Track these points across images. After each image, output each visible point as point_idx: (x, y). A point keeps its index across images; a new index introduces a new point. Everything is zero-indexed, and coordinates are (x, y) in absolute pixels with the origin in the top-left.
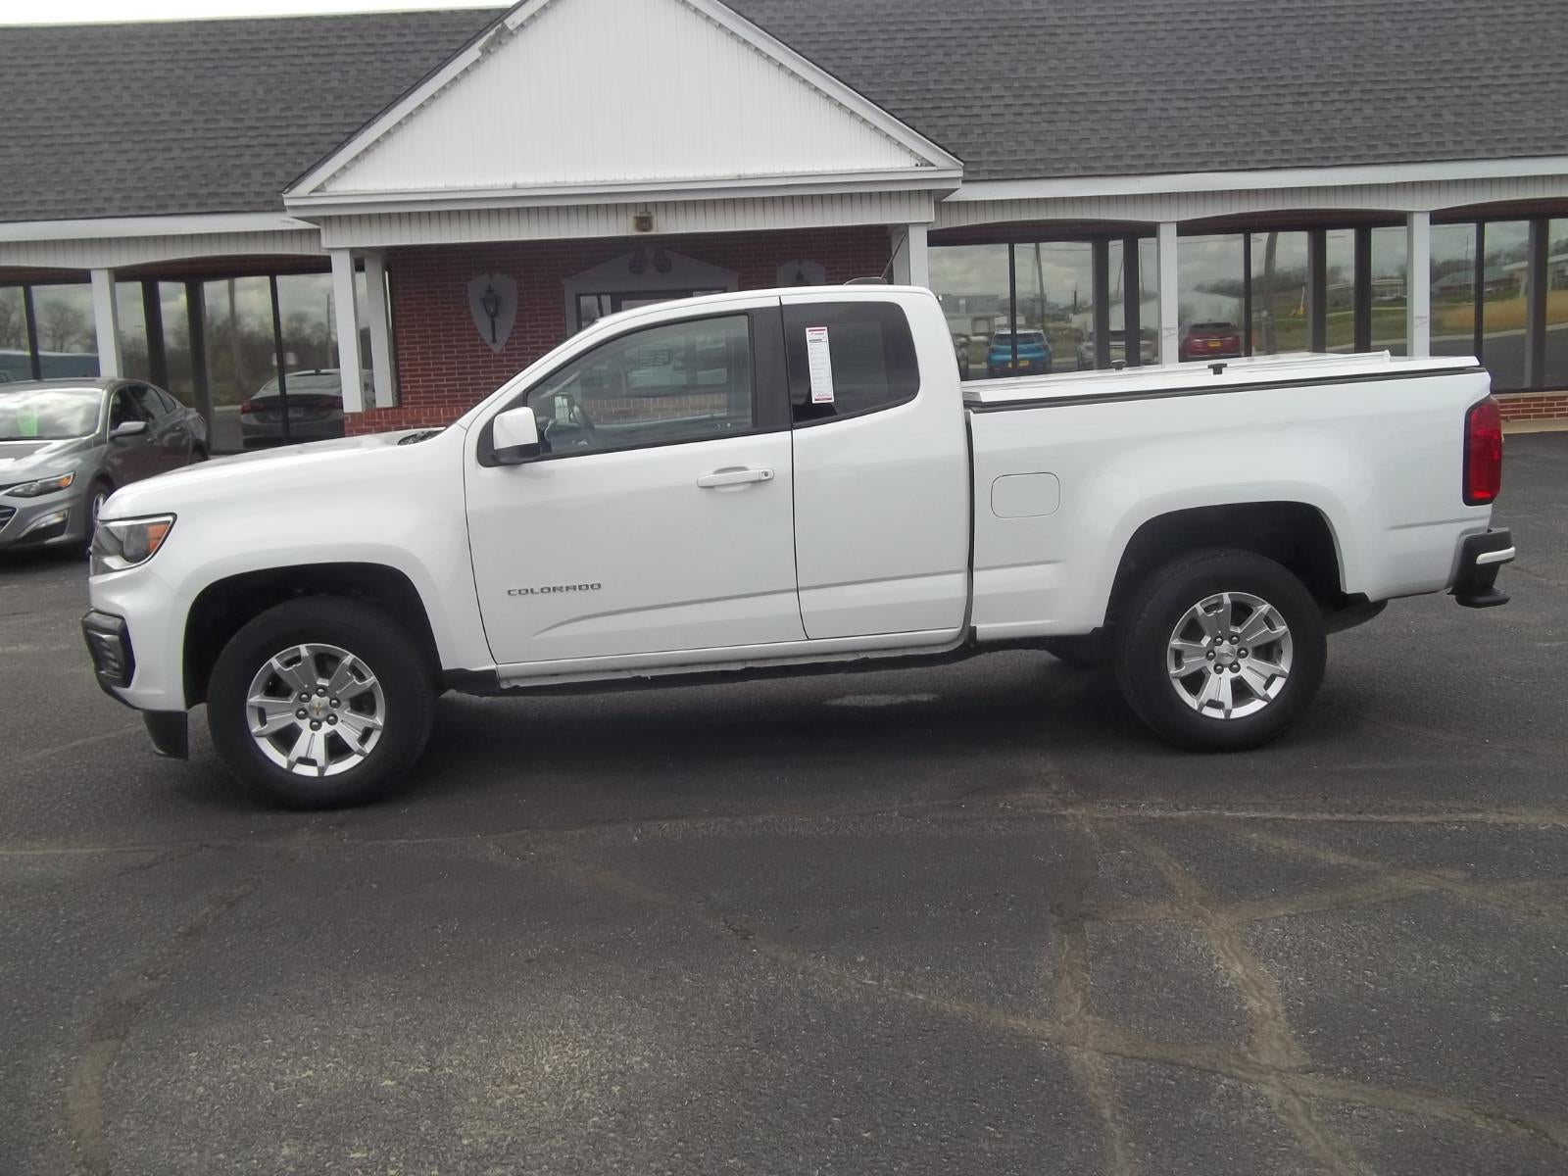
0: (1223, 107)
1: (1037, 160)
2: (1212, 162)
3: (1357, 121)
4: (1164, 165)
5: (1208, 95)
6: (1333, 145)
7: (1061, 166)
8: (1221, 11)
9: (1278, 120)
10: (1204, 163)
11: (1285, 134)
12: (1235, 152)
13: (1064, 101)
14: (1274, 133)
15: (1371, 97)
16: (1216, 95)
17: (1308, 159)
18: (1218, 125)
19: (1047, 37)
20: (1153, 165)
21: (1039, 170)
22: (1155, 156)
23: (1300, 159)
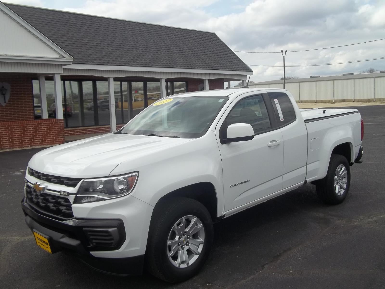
0: (121, 50)
1: (80, 59)
2: (122, 63)
3: (150, 57)
4: (111, 63)
5: (117, 47)
6: (147, 62)
7: (87, 61)
8: (115, 26)
9: (134, 55)
10: (120, 63)
11: (136, 58)
12: (127, 61)
13: (83, 44)
14: (134, 57)
15: (151, 51)
16: (119, 47)
17: (142, 65)
18: (121, 54)
19: (74, 26)
20: (109, 63)
21: (81, 61)
22: (109, 61)
23: (141, 64)
